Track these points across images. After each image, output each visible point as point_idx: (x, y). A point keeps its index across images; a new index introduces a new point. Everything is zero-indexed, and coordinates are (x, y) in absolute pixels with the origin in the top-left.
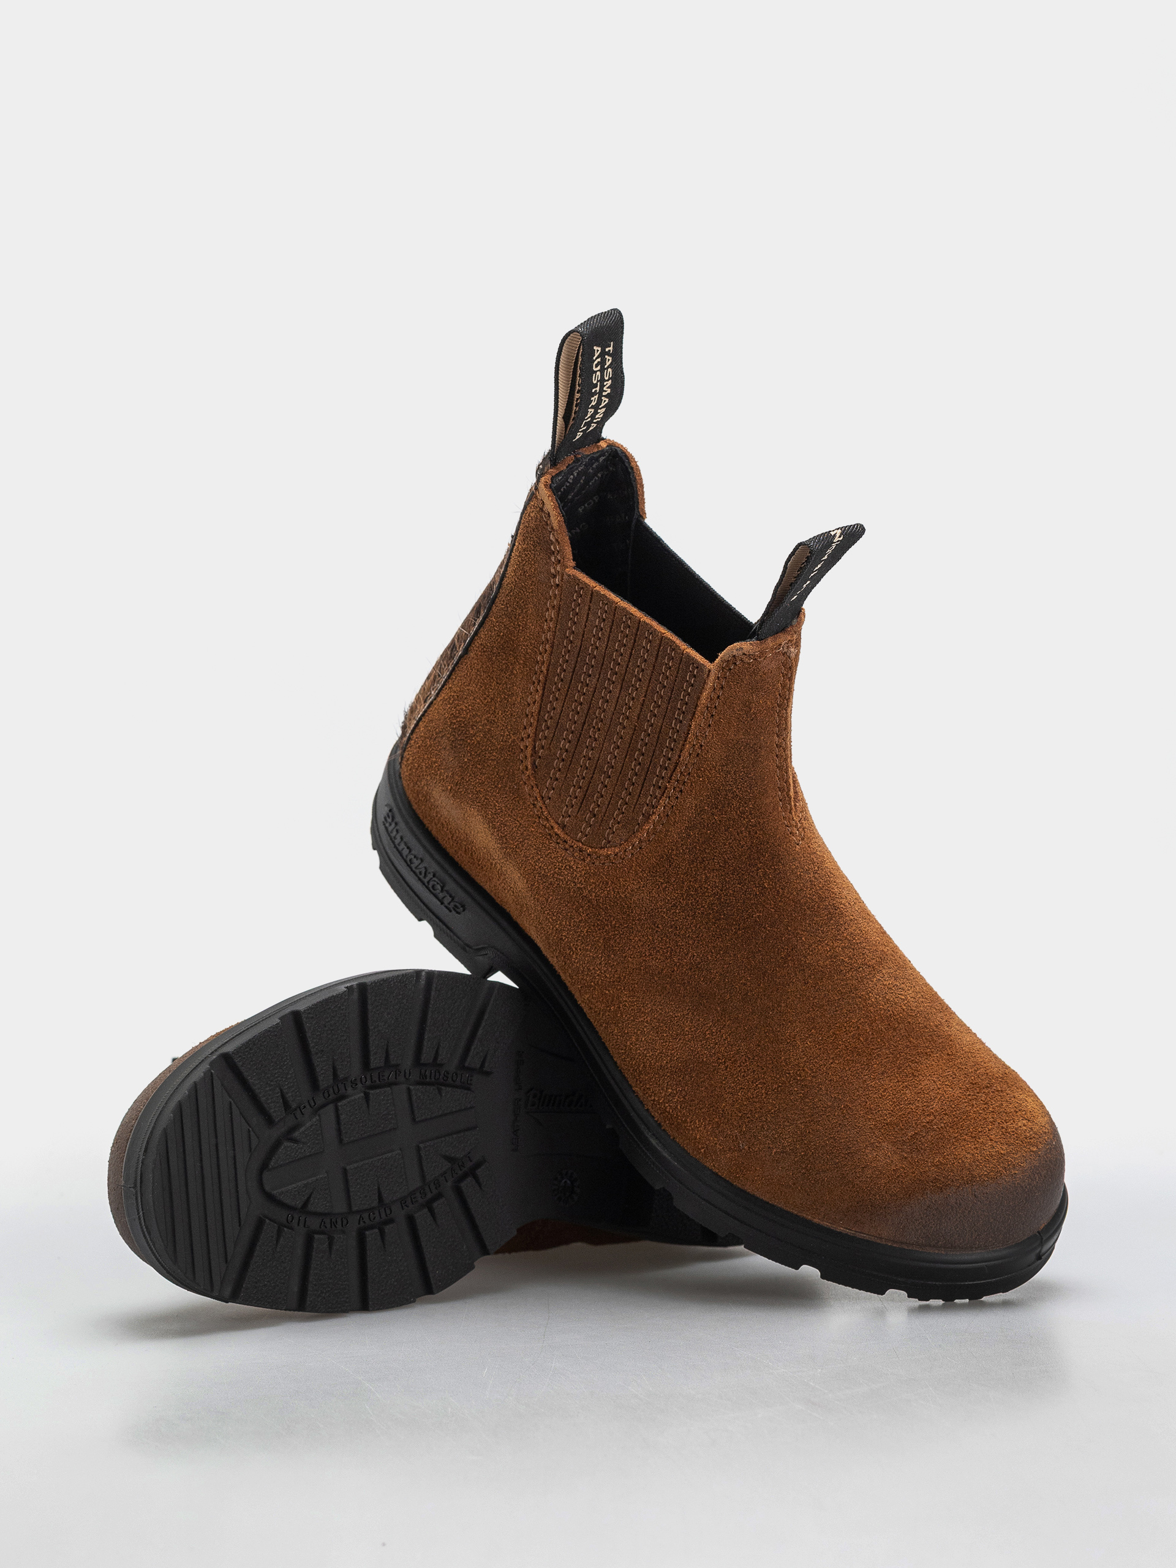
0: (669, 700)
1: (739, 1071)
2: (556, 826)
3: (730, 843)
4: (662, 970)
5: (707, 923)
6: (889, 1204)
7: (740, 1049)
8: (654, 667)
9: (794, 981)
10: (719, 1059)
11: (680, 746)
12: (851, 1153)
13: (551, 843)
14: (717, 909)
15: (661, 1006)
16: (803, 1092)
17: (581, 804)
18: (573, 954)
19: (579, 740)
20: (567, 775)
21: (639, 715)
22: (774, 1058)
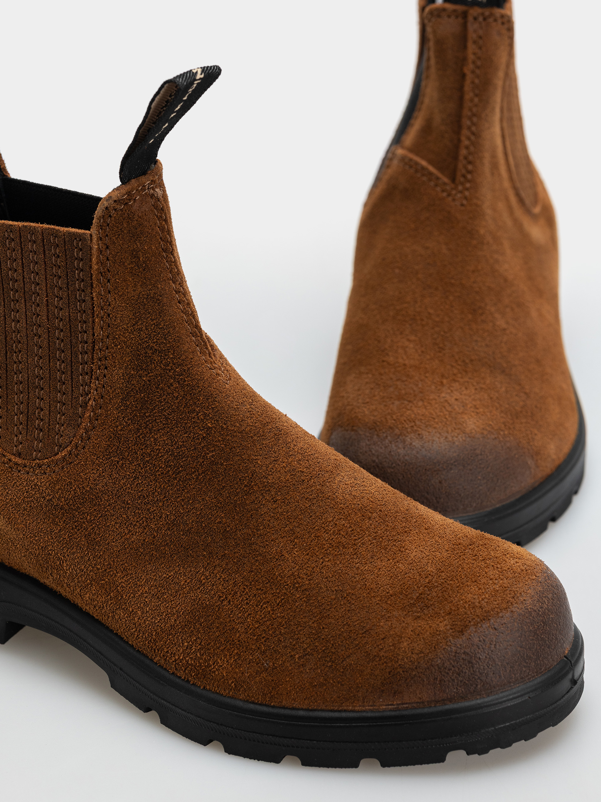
0: (68, 286)
1: (242, 601)
2: (13, 457)
3: (165, 400)
4: (144, 540)
5: (169, 481)
6: (419, 663)
7: (236, 581)
8: (45, 263)
9: (264, 502)
10: (220, 597)
11: (90, 325)
12: (367, 631)
13: (13, 474)
14: (173, 464)
15: (154, 572)
16: (305, 596)
17: (27, 426)
18: (63, 562)
19: (7, 371)
20: (7, 408)
21: (48, 316)
22: (269, 577)
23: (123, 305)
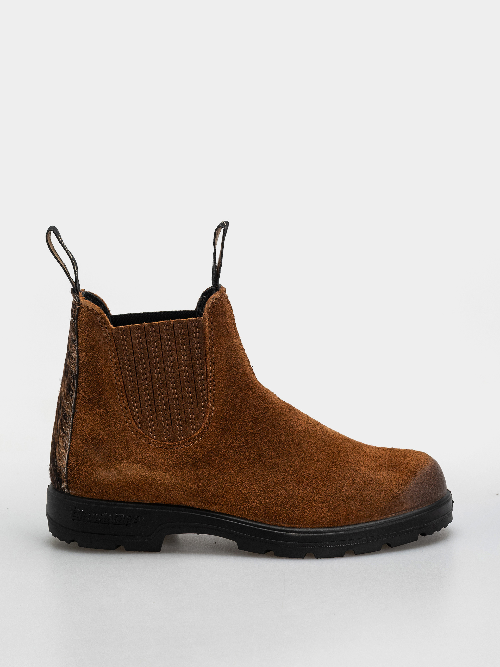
0: (190, 348)
2: (166, 443)
6: (403, 490)
8: (175, 339)
12: (374, 482)
13: (168, 451)
17: (172, 424)
20: (157, 419)
23: (221, 351)
